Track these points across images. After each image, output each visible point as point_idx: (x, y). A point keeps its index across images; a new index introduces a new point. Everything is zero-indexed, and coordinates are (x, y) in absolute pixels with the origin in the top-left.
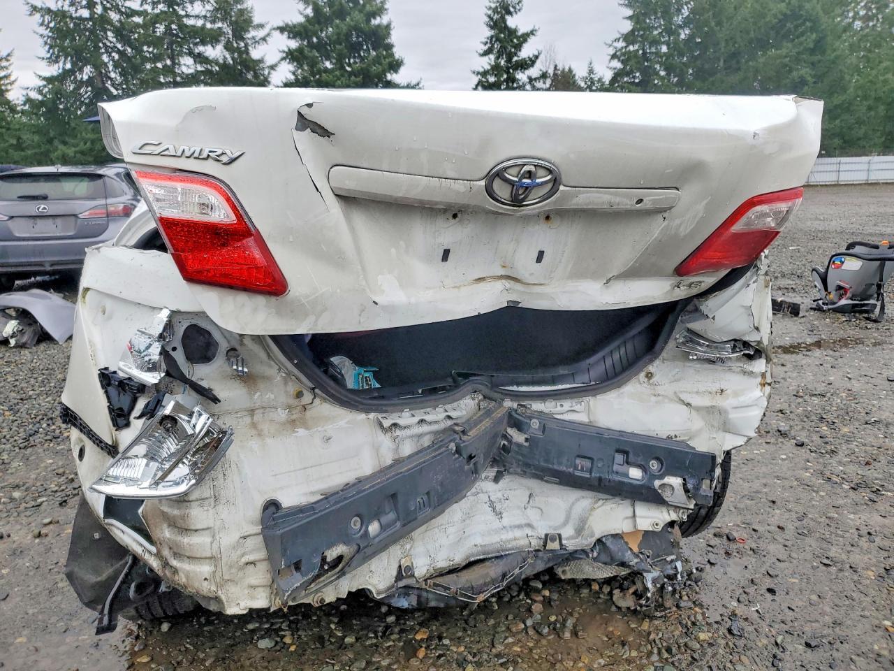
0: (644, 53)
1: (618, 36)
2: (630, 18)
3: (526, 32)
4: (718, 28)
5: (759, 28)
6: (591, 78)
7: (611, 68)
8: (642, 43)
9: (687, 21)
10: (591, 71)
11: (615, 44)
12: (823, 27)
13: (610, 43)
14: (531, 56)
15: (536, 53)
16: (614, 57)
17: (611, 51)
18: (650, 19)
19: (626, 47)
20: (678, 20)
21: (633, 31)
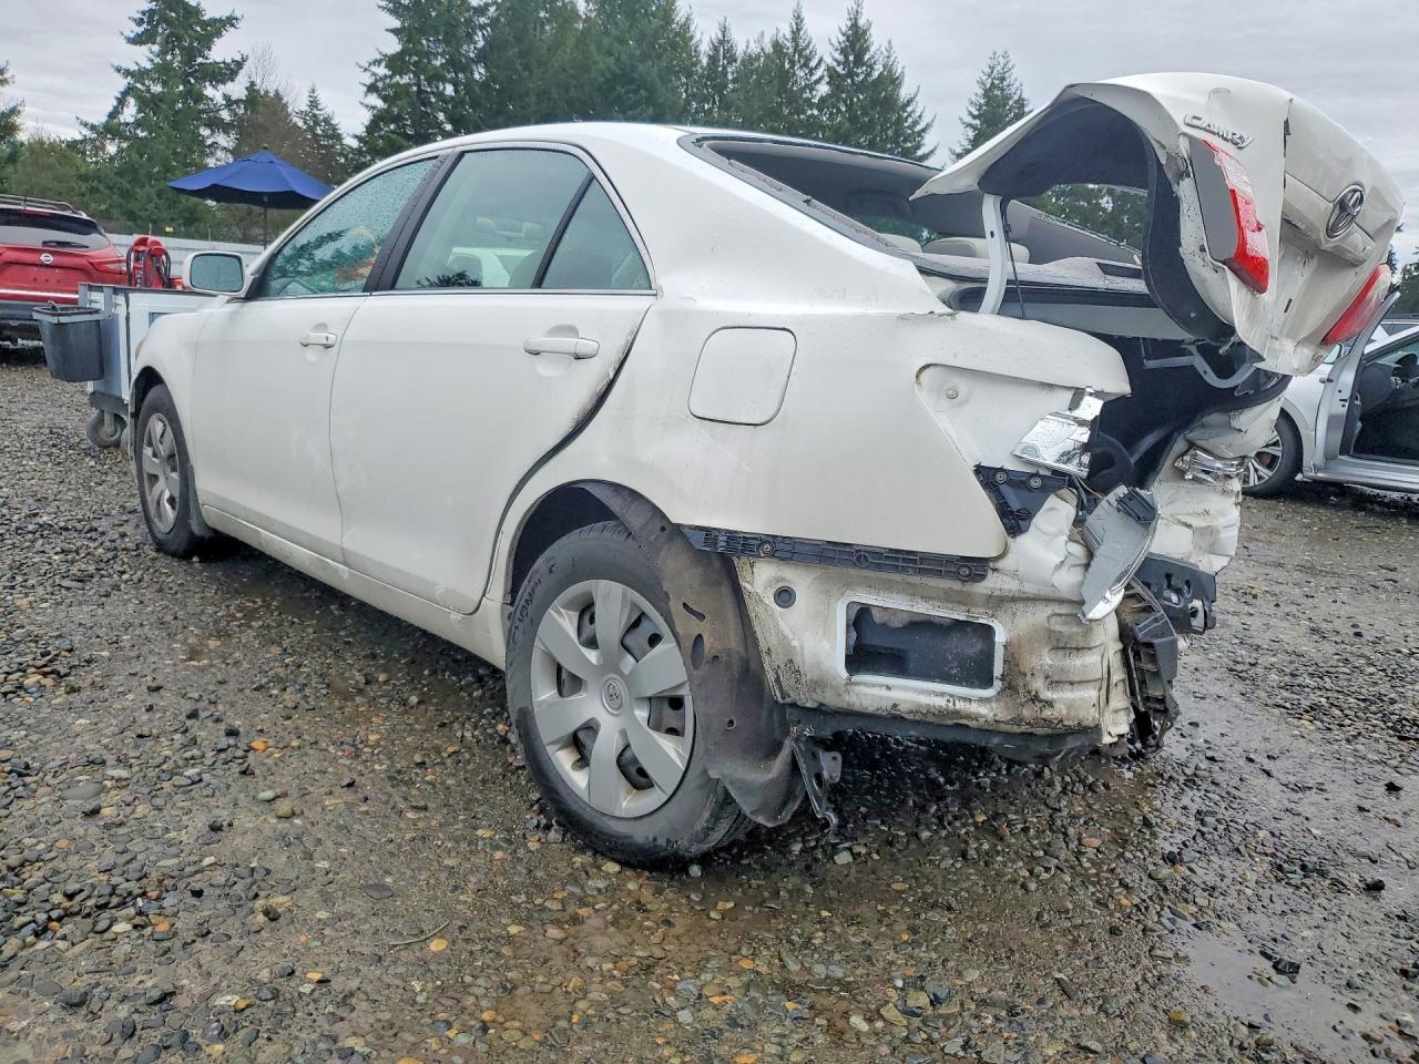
0: (420, 91)
1: (379, 57)
2: (395, 31)
3: (218, 17)
4: (527, 73)
5: (582, 85)
6: (315, 115)
7: (367, 106)
8: (416, 75)
9: (482, 57)
10: (314, 104)
11: (374, 69)
12: (661, 101)
13: (366, 65)
14: (228, 60)
15: (238, 58)
16: (372, 88)
17: (369, 80)
18: (428, 40)
19: (391, 77)
20: (470, 51)
21: (401, 54)
